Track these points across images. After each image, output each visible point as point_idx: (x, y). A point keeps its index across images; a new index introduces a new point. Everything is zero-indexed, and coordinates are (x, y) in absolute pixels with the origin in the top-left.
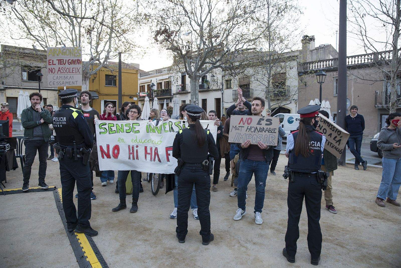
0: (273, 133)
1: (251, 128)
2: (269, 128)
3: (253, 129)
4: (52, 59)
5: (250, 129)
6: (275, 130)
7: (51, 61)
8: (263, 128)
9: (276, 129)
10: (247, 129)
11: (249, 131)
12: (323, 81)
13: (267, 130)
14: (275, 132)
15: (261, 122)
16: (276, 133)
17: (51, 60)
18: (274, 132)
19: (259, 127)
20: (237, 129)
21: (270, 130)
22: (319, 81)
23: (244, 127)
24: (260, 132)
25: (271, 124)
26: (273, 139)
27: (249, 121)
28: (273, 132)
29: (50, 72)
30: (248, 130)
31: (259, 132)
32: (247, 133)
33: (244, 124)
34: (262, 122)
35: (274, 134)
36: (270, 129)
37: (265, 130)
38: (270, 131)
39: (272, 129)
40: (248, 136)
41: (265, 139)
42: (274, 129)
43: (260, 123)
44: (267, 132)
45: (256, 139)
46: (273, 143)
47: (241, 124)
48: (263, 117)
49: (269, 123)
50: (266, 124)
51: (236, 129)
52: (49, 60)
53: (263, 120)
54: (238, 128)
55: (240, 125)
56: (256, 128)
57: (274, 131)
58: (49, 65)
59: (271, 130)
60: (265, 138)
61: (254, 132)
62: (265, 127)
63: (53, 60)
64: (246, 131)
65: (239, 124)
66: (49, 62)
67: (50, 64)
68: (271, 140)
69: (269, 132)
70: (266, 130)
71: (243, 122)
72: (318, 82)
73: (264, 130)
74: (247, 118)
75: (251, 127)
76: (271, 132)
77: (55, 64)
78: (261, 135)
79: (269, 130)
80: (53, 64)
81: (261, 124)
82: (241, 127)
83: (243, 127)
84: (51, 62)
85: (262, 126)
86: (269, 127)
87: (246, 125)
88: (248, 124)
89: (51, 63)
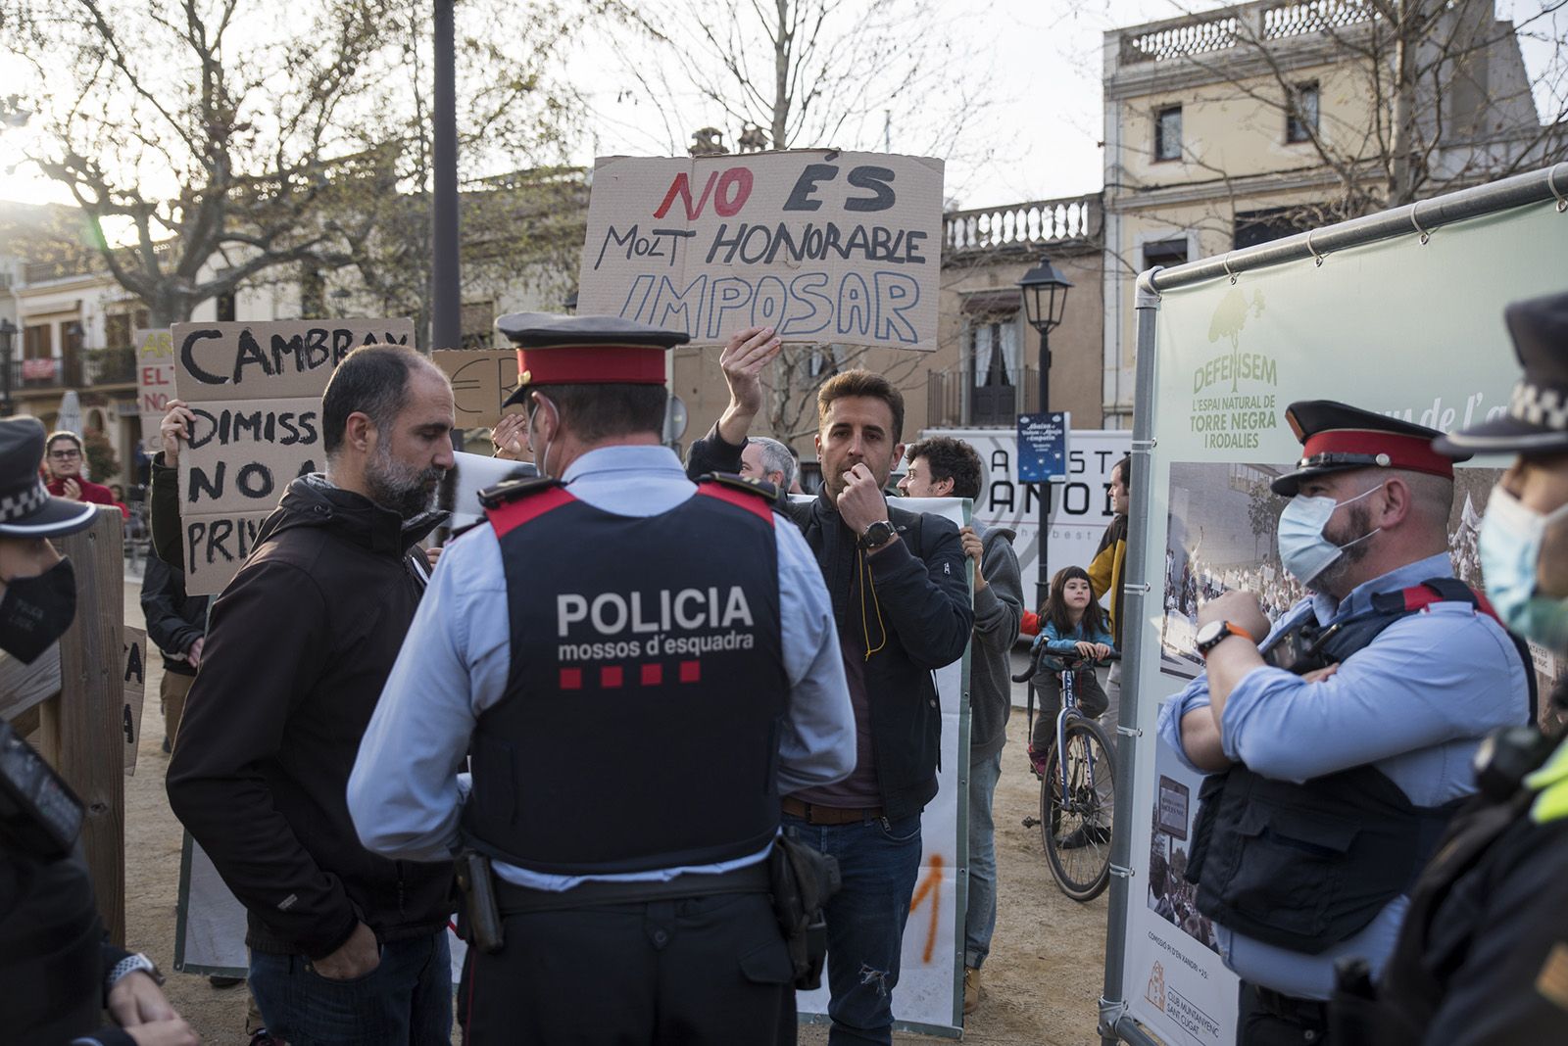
0: (900, 260)
1: (744, 233)
2: (876, 230)
3: (757, 244)
4: (155, 366)
5: (734, 244)
6: (915, 241)
7: (152, 373)
8: (831, 227)
9: (923, 235)
10: (718, 243)
11: (728, 259)
12: (1055, 318)
13: (859, 240)
14: (914, 253)
15: (814, 189)
16: (921, 260)
17: (151, 369)
18: (911, 259)
19: (797, 223)
20: (642, 246)
21: (884, 244)
22: (1034, 318)
23: (693, 234)
24: (812, 256)
25: (886, 200)
26: (900, 303)
27: (733, 190)
28: (901, 252)
29: (151, 406)
30: (723, 251)
31: (798, 257)
32: (718, 269)
33: (692, 215)
34: (823, 189)
35: (908, 268)
36: (882, 237)
37: (843, 243)
38: (881, 252)
39: (894, 238)
40: (719, 295)
41: (847, 304)
42: (911, 235)
43: (810, 196)
44: (858, 254)
45: (778, 310)
46: (907, 334)
47: (676, 217)
48: (828, 159)
49: (872, 194)
50: (853, 204)
51: (634, 249)
52: (146, 370)
53: (829, 173)
54: (652, 239)
55: (662, 224)
56: (783, 233)
57: (910, 247)
58: (146, 383)
59: (891, 245)
60: (846, 299)
61: (768, 261)
62: (848, 223)
63: (158, 371)
64: (709, 260)
65: (659, 214)
66: (146, 377)
67: (149, 380)
68: (886, 312)
69: (871, 255)
70: (852, 244)
71: (688, 200)
72: (1032, 323)
73: (835, 244)
74: (715, 174)
75: (744, 227)
76: (890, 256)
77: (166, 382)
78: (815, 280)
79: (876, 243)
80: (159, 382)
81: (815, 205)
82: (676, 233)
83: (687, 235)
84: (150, 377)
85: (819, 219)
86: (869, 220)
87: (709, 221)
88: (723, 210)
89: (153, 380)
